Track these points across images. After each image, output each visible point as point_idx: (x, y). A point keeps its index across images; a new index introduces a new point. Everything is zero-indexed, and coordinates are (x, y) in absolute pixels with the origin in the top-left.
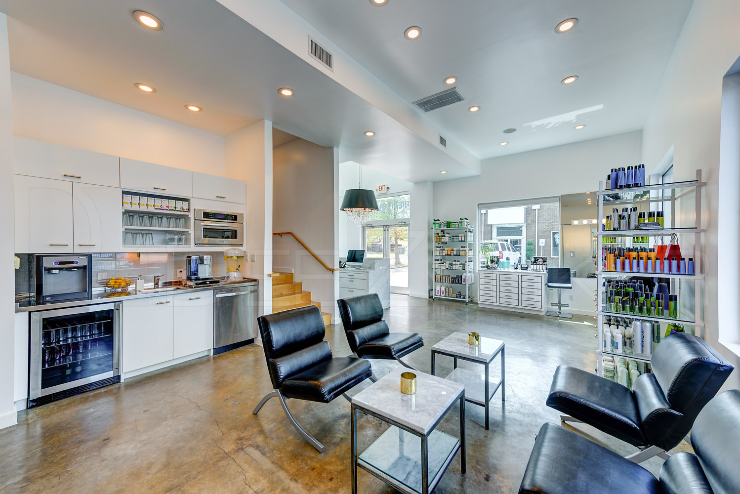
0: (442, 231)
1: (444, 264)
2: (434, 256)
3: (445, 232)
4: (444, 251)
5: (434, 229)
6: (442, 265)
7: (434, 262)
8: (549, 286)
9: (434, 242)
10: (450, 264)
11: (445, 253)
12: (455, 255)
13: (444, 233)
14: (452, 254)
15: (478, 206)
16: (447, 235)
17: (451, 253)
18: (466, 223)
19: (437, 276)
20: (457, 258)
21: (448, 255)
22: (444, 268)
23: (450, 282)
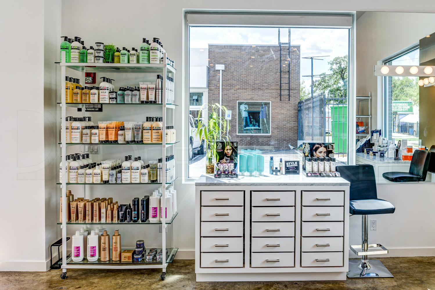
0: (88, 75)
1: (97, 170)
2: (63, 146)
3: (99, 75)
4: (94, 131)
5: (63, 63)
6: (89, 171)
7: (64, 164)
8: (354, 212)
9: (63, 105)
10: (114, 168)
11: (98, 136)
12: (128, 143)
13: (94, 81)
14: (120, 140)
15: (185, 17)
16: (104, 84)
17: (117, 135)
18: (159, 55)
19: (73, 205)
20: (135, 151)
21: (107, 142)
22: (98, 180)
23: (115, 220)
